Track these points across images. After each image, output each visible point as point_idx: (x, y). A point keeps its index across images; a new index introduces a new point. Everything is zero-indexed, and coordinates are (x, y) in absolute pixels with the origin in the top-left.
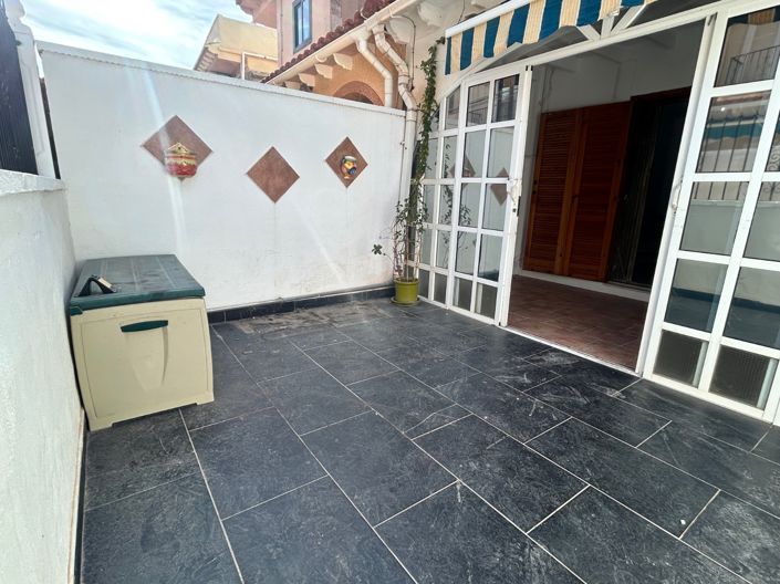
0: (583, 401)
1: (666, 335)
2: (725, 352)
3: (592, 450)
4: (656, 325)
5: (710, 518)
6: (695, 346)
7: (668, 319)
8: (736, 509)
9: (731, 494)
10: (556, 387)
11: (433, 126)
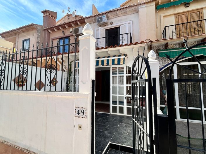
0: (104, 118)
1: (113, 106)
2: (119, 107)
3: (108, 123)
4: (111, 105)
5: (121, 125)
6: (116, 107)
7: (112, 104)
8: (123, 123)
9: (122, 122)
10: (100, 117)
11: (71, 75)
